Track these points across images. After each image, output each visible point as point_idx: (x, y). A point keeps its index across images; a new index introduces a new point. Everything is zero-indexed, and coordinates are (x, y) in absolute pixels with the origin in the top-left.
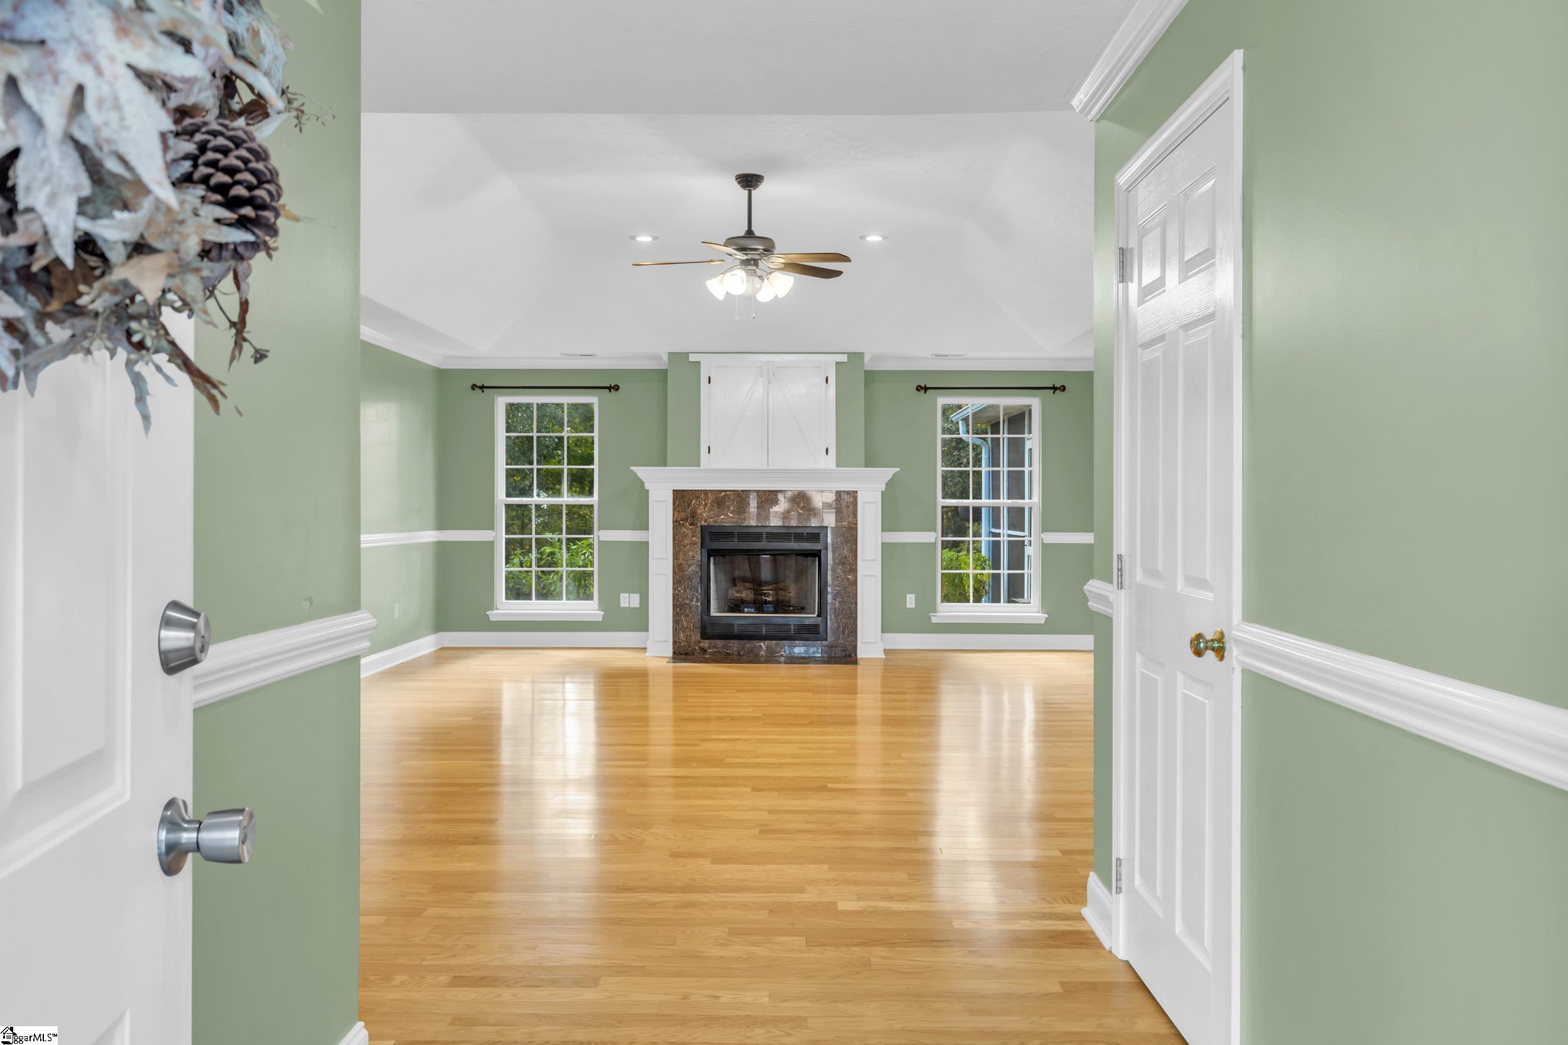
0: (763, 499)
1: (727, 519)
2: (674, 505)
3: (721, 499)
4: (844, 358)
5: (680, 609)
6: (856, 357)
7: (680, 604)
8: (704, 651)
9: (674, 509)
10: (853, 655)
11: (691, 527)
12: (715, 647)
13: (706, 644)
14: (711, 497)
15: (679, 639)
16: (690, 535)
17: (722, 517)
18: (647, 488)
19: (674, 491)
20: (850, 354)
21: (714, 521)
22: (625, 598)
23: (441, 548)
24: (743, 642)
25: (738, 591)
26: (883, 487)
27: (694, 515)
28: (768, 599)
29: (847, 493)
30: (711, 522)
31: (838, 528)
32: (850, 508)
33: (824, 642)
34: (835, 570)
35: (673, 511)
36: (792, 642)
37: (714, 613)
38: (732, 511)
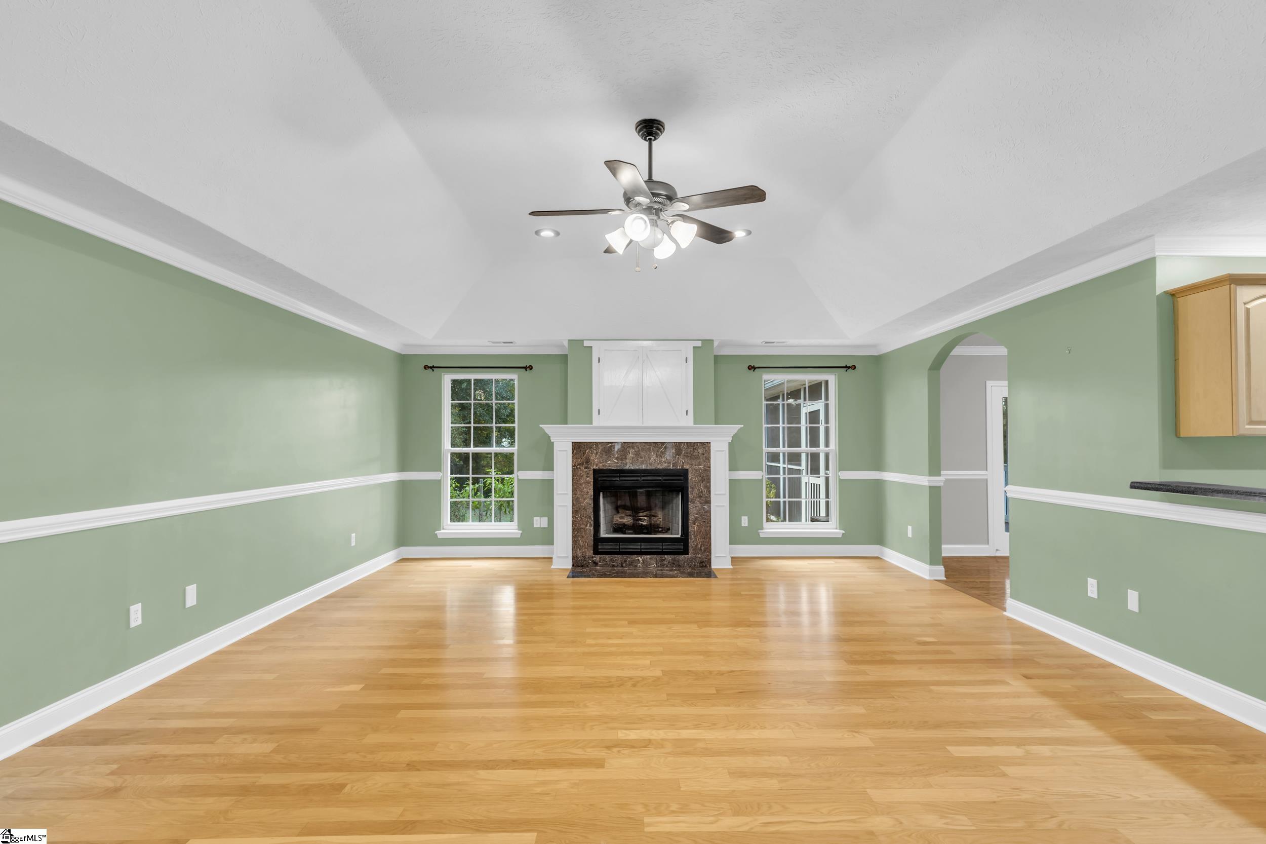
0: (640, 448)
1: (612, 464)
2: (573, 453)
3: (607, 448)
4: (699, 344)
5: (578, 532)
6: (707, 343)
7: (578, 528)
8: (596, 564)
9: (573, 457)
10: (708, 566)
11: (586, 470)
12: (604, 560)
13: (597, 558)
14: (601, 447)
15: (577, 555)
16: (585, 476)
17: (609, 462)
18: (552, 441)
19: (573, 442)
20: (703, 341)
21: (603, 466)
22: (537, 521)
23: (403, 485)
24: (625, 556)
25: (621, 518)
26: (730, 439)
27: (588, 461)
28: (643, 523)
29: (703, 444)
30: (601, 466)
31: (696, 470)
32: (705, 455)
33: (686, 556)
34: (694, 502)
35: (572, 458)
36: (663, 556)
37: (603, 534)
38: (617, 458)
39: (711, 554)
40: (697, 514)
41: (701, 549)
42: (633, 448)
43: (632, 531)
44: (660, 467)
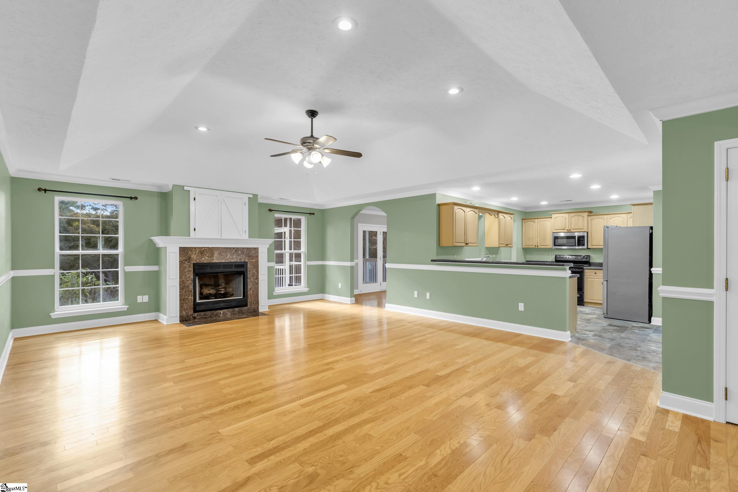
0: (221, 251)
1: (205, 260)
2: (180, 254)
3: (202, 251)
4: (251, 196)
5: (183, 301)
6: (255, 196)
7: (183, 299)
8: (195, 318)
9: (180, 256)
10: (257, 311)
11: (188, 264)
12: (200, 315)
13: (196, 315)
14: (198, 250)
15: (183, 315)
16: (188, 267)
19: (180, 247)
20: (253, 195)
21: (199, 261)
22: (140, 298)
23: (17, 281)
24: (213, 312)
25: (209, 290)
26: (268, 246)
27: (190, 258)
28: (222, 292)
29: (255, 248)
30: (198, 261)
31: (251, 262)
32: (256, 254)
33: (246, 307)
34: (250, 279)
35: (179, 257)
36: (234, 309)
37: (198, 301)
38: (208, 256)
39: (259, 305)
40: (252, 285)
41: (254, 303)
42: (217, 250)
43: (214, 298)
44: (232, 261)
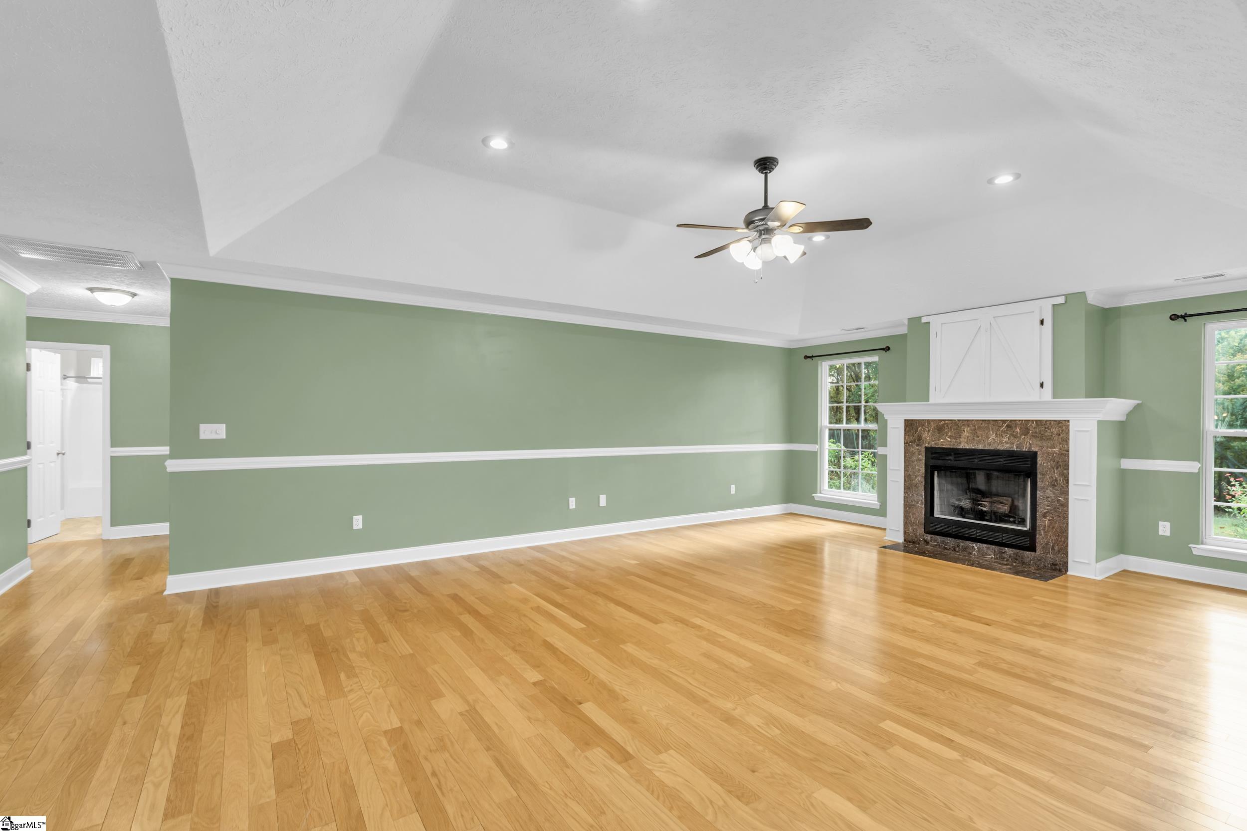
0: (976, 427)
1: (945, 442)
2: (905, 430)
3: (941, 426)
4: (1061, 300)
5: (909, 508)
6: (1076, 298)
7: (909, 505)
8: (927, 542)
9: (905, 434)
10: (1063, 569)
11: (918, 447)
12: (935, 541)
13: (928, 537)
14: (933, 425)
15: (908, 530)
16: (917, 453)
17: (942, 440)
18: (885, 418)
19: (905, 420)
20: (1066, 296)
21: (936, 444)
23: (790, 456)
24: (958, 541)
25: (958, 500)
26: (1100, 416)
27: (920, 438)
28: (983, 509)
29: (1059, 422)
30: (933, 444)
31: (1048, 454)
32: (1061, 436)
33: (1033, 553)
34: (1044, 491)
35: (905, 436)
36: (1002, 548)
37: (937, 515)
38: (951, 436)
39: (1067, 556)
40: (1048, 506)
41: (1053, 549)
42: (968, 426)
43: (972, 516)
44: (1000, 448)
